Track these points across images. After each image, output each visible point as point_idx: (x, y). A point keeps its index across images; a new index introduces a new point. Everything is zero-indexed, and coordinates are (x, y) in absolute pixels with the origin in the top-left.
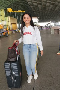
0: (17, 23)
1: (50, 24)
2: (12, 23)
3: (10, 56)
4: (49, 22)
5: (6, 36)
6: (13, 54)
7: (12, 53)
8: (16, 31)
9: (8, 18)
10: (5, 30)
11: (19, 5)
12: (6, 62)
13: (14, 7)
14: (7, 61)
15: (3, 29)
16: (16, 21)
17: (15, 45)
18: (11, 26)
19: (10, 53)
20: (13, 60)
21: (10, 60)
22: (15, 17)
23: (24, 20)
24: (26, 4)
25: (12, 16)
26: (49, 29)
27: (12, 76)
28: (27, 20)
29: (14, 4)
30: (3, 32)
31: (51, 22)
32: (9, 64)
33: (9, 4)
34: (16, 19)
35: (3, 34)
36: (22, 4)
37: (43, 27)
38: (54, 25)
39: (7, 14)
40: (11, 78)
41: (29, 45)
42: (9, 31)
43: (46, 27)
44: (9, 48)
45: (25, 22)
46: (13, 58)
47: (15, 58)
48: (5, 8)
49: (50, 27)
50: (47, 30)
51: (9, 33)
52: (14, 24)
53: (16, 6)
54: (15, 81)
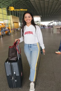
0: (19, 22)
1: (52, 23)
2: (14, 22)
3: (11, 56)
4: (52, 21)
5: (8, 34)
6: (14, 54)
7: (12, 52)
8: (18, 29)
9: (10, 17)
10: (7, 28)
11: (21, 3)
12: (6, 61)
13: (16, 5)
14: (8, 60)
15: (5, 28)
16: (18, 19)
17: (15, 44)
18: (12, 25)
19: (10, 52)
20: (14, 59)
21: (11, 60)
22: (16, 16)
23: (25, 19)
24: (28, 2)
25: (14, 15)
26: (52, 28)
27: (13, 76)
28: (28, 19)
29: (16, 2)
30: (5, 31)
31: (54, 21)
32: (10, 64)
33: (11, 2)
34: (18, 18)
35: (5, 33)
36: (24, 3)
37: (46, 26)
38: (56, 24)
39: (9, 13)
40: (12, 78)
41: (29, 45)
42: (11, 30)
43: (49, 26)
44: (10, 47)
45: (26, 21)
46: (14, 58)
47: (16, 58)
48: (7, 7)
49: (52, 26)
50: (49, 29)
51: (11, 32)
52: (16, 22)
53: (18, 5)
54: (16, 81)
